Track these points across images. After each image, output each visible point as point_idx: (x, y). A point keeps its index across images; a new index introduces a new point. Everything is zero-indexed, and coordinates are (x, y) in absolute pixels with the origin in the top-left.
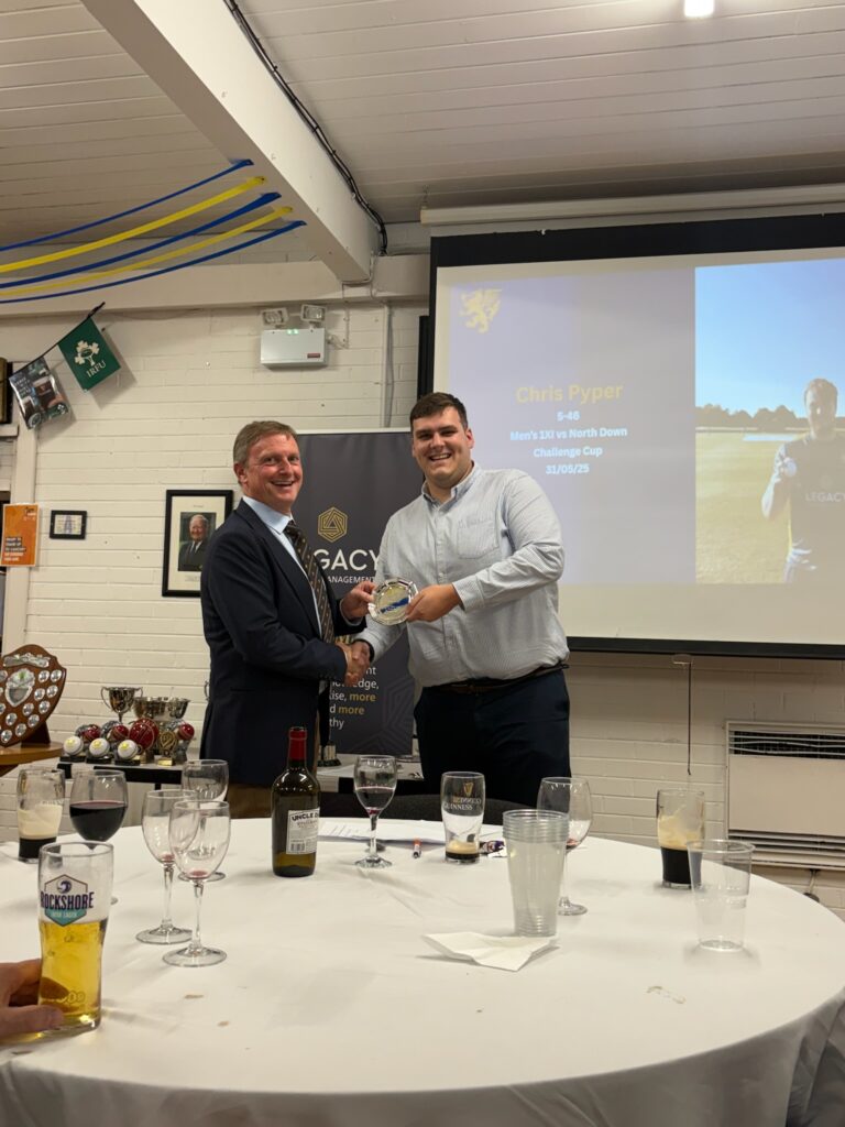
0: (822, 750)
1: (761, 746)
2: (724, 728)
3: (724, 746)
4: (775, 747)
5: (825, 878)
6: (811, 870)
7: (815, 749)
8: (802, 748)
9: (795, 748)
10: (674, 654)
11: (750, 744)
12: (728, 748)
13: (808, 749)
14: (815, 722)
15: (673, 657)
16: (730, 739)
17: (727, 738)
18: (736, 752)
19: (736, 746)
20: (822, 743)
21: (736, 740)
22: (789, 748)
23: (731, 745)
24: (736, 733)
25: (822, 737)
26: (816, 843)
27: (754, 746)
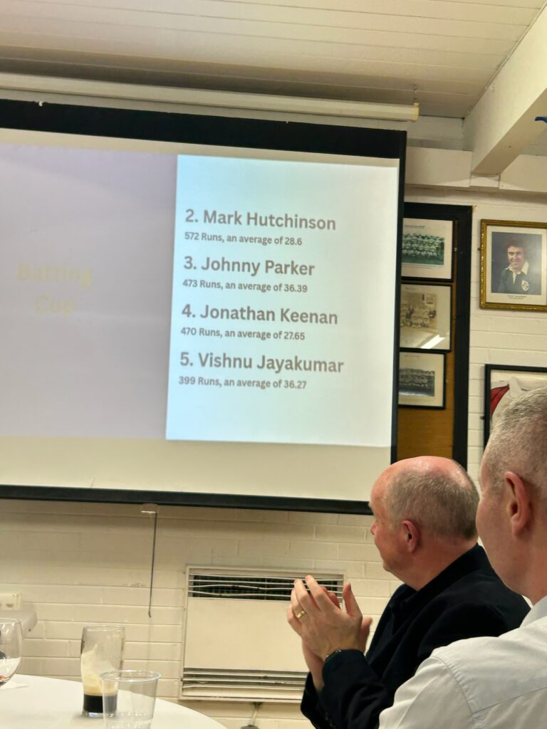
0: (268, 592)
1: (216, 589)
2: (184, 573)
3: (183, 589)
4: (228, 590)
5: (268, 710)
6: (255, 704)
7: (263, 592)
8: (251, 591)
9: (245, 590)
10: (141, 503)
11: (207, 587)
12: (187, 591)
13: (257, 591)
14: (263, 567)
15: (141, 506)
16: (190, 582)
17: (186, 582)
18: (195, 595)
19: (194, 589)
20: (268, 586)
21: (195, 583)
22: (240, 590)
23: (190, 589)
24: (196, 577)
25: (269, 580)
26: (260, 678)
27: (210, 589)
